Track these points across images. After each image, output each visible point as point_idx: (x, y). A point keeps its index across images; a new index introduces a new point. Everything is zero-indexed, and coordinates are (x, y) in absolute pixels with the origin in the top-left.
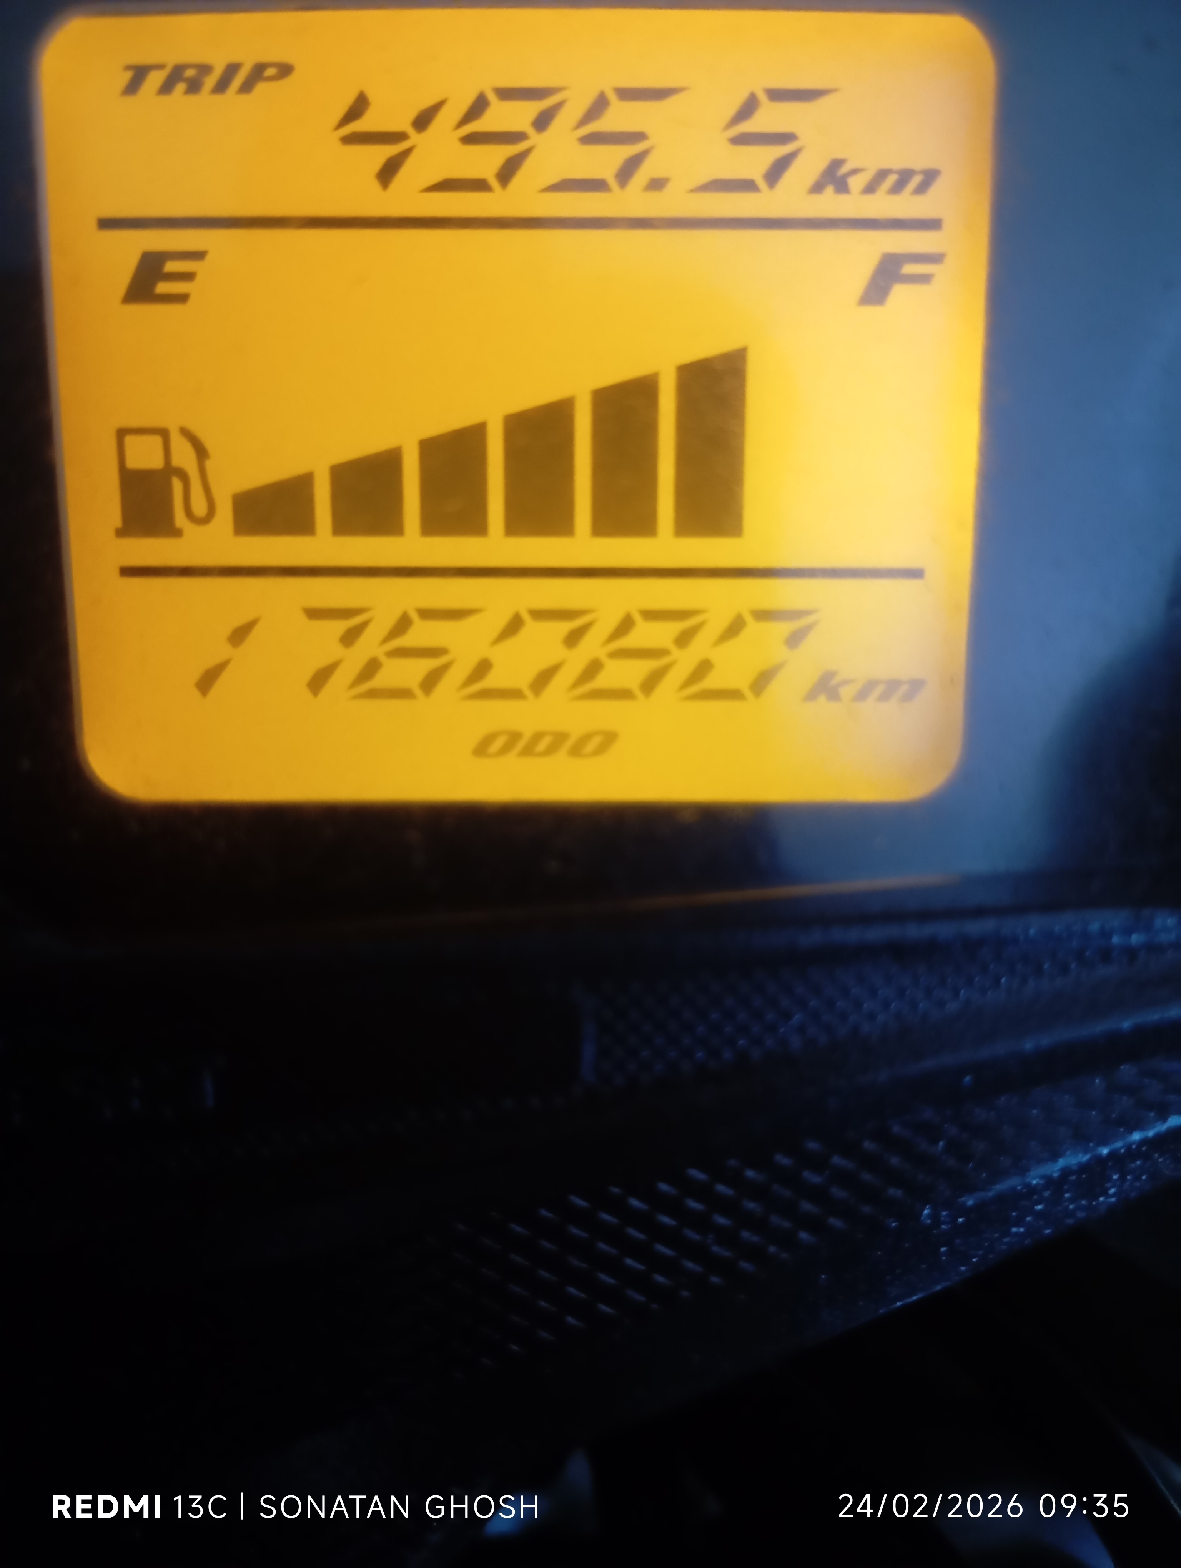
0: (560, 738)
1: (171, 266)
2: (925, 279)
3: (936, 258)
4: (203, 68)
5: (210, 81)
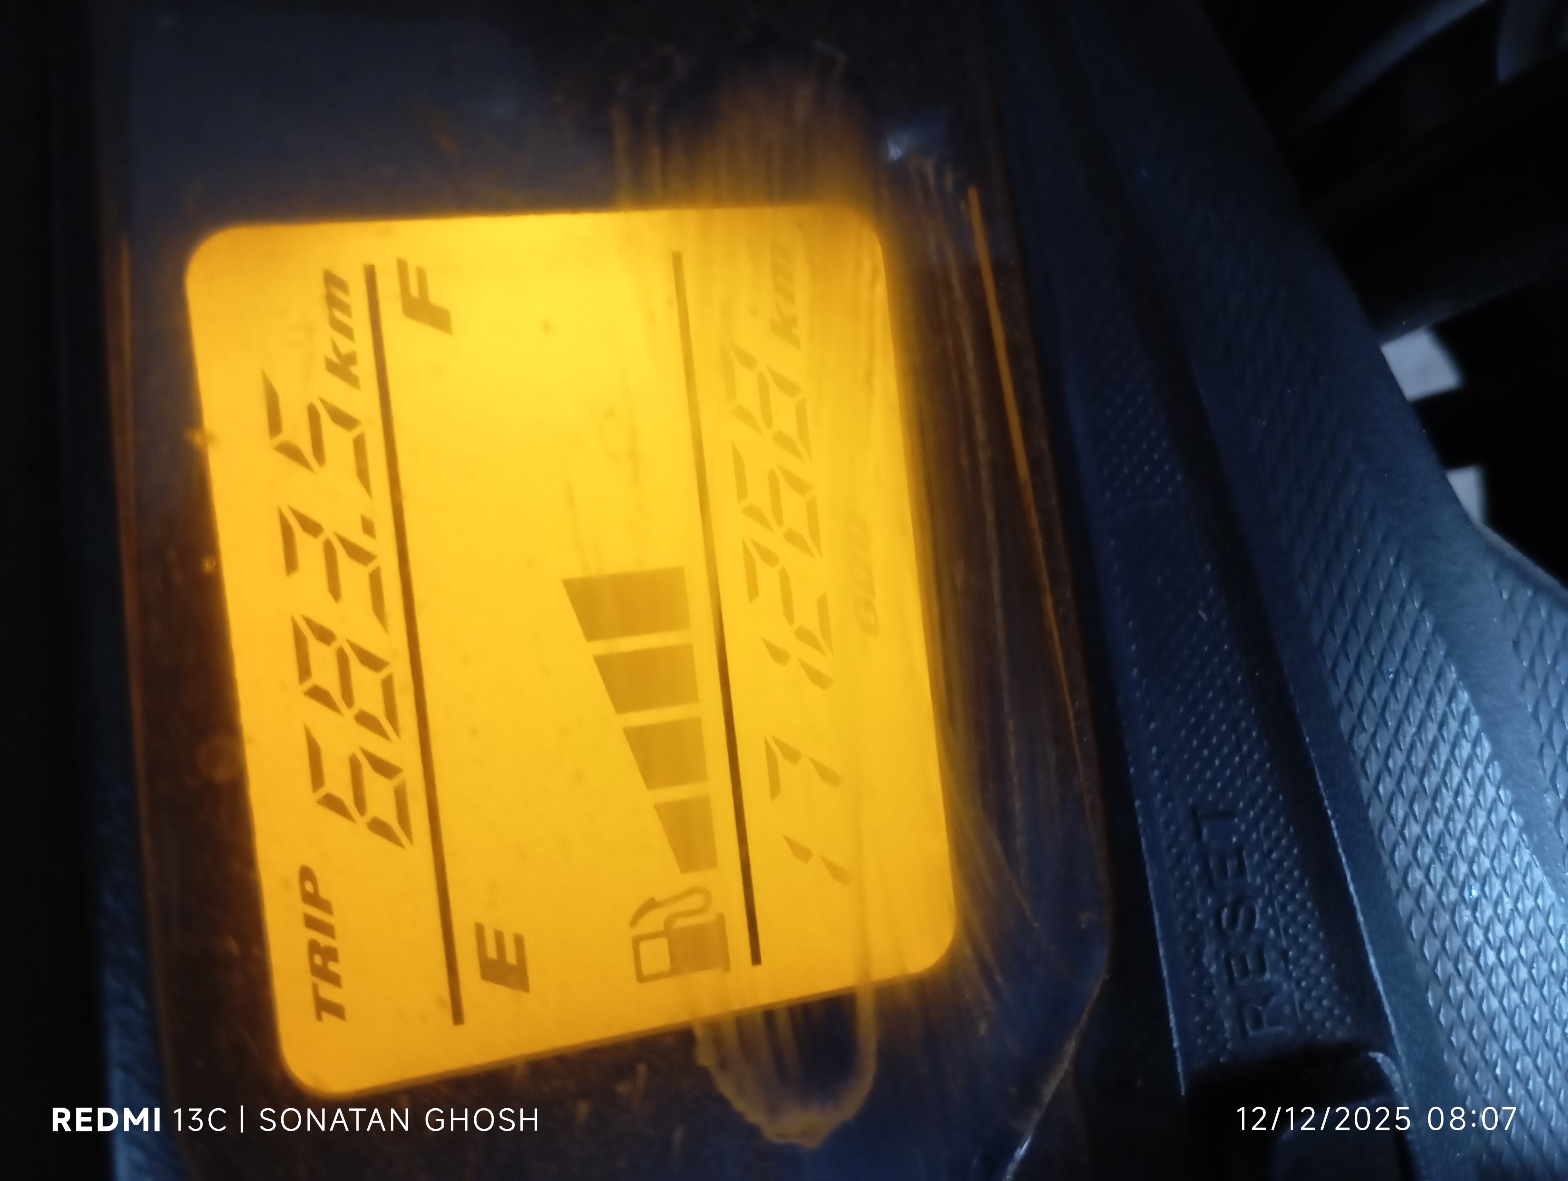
0: (855, 560)
1: (492, 952)
2: (421, 276)
3: (402, 266)
4: (313, 947)
5: (323, 940)
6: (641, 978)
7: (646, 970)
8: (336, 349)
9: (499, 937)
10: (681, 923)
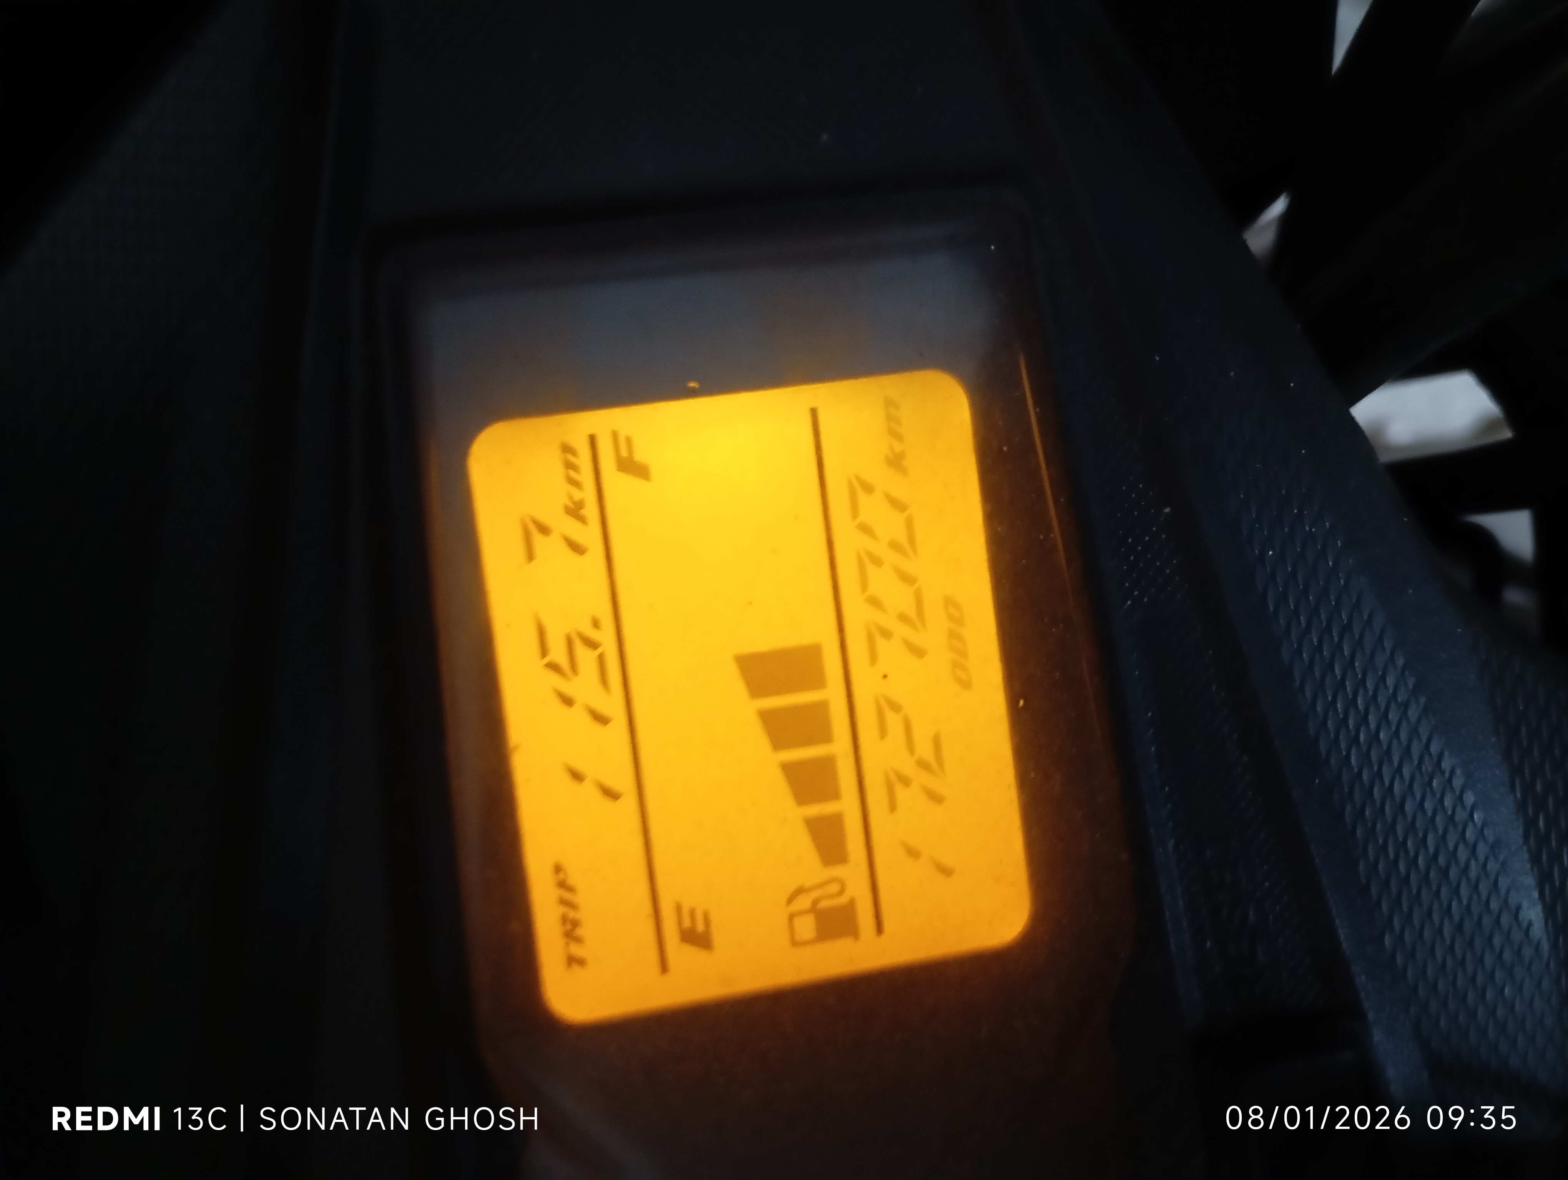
0: (953, 635)
1: (687, 923)
2: (629, 441)
3: (615, 436)
4: (564, 919)
5: (572, 914)
6: (795, 943)
7: (797, 938)
8: (570, 497)
9: (692, 913)
10: (825, 904)
